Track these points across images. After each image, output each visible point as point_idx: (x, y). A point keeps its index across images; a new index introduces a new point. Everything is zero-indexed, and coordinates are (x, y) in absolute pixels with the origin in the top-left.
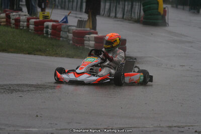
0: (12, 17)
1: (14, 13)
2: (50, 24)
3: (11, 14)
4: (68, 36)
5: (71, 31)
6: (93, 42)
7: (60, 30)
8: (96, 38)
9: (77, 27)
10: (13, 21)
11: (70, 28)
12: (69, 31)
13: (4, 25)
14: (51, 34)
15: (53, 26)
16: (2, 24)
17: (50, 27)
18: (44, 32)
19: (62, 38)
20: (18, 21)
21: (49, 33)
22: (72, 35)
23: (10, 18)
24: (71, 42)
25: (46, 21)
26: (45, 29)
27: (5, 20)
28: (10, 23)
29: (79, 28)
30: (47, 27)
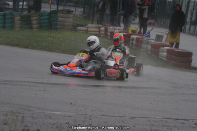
0: (109, 30)
1: (111, 27)
2: (135, 37)
3: (108, 28)
4: (147, 48)
5: (150, 44)
6: (166, 54)
7: (142, 42)
8: (168, 50)
9: (155, 40)
10: (109, 34)
11: (149, 41)
12: (148, 43)
13: (103, 37)
14: (135, 46)
15: (137, 38)
16: (102, 35)
17: (135, 40)
18: (130, 43)
19: (143, 49)
20: (112, 33)
21: (134, 44)
22: (150, 46)
23: (107, 31)
24: (149, 52)
25: (133, 35)
26: (131, 41)
27: (104, 32)
28: (107, 35)
29: (157, 41)
30: (133, 39)
